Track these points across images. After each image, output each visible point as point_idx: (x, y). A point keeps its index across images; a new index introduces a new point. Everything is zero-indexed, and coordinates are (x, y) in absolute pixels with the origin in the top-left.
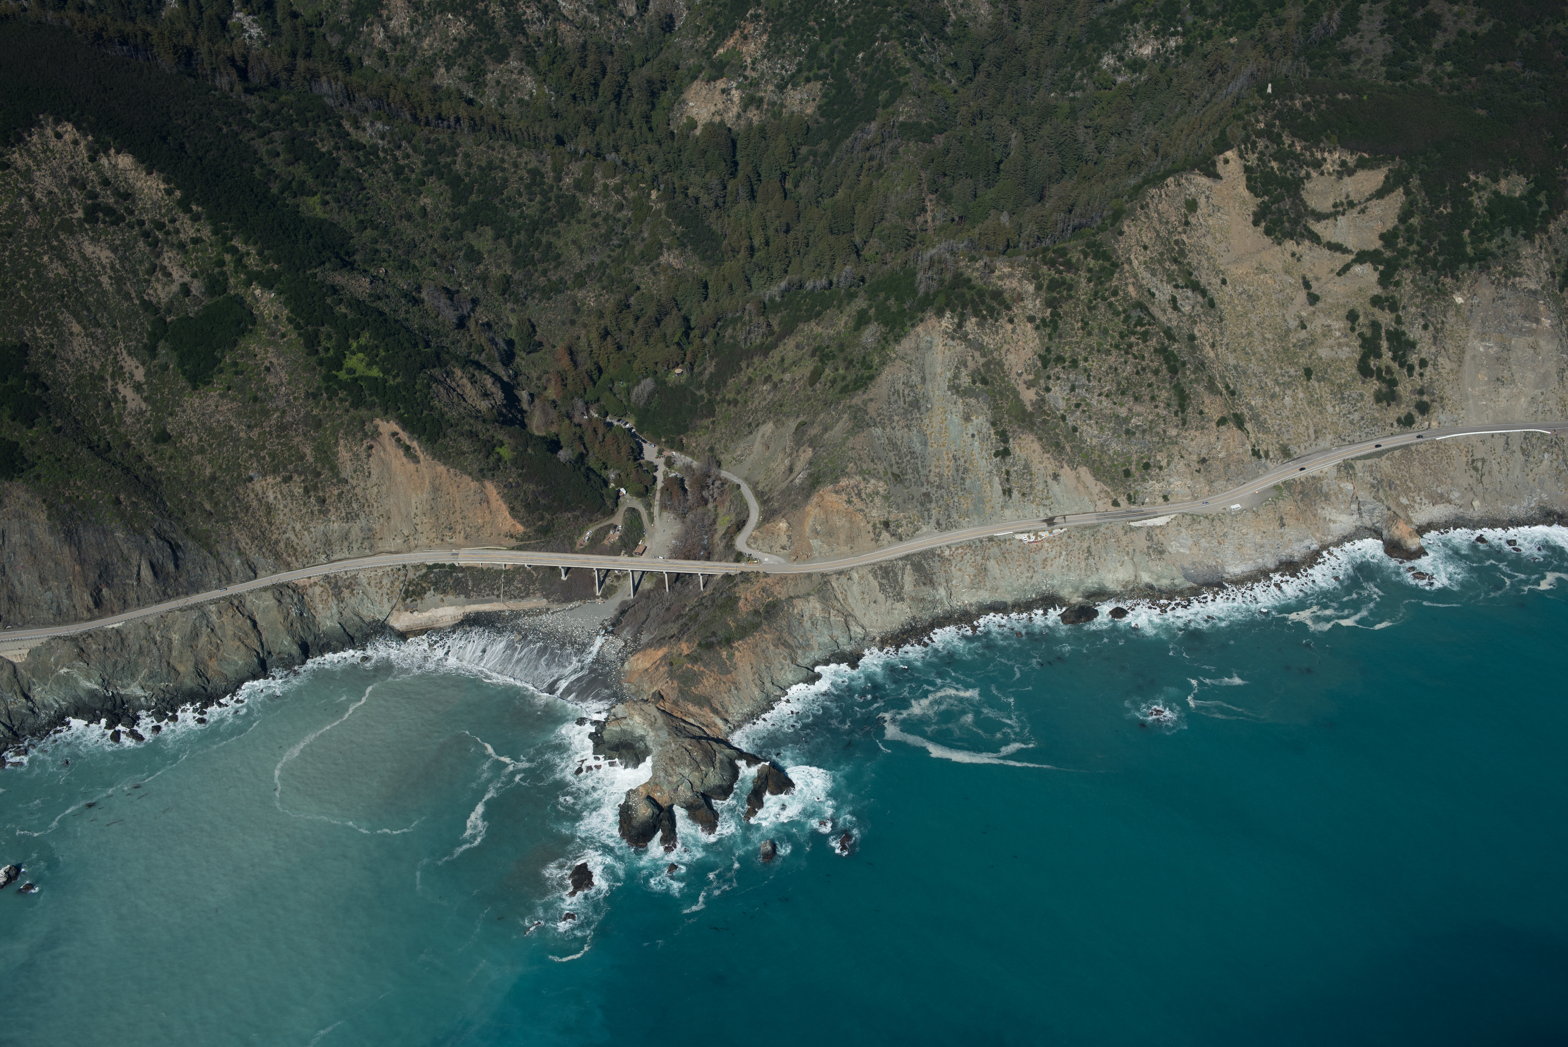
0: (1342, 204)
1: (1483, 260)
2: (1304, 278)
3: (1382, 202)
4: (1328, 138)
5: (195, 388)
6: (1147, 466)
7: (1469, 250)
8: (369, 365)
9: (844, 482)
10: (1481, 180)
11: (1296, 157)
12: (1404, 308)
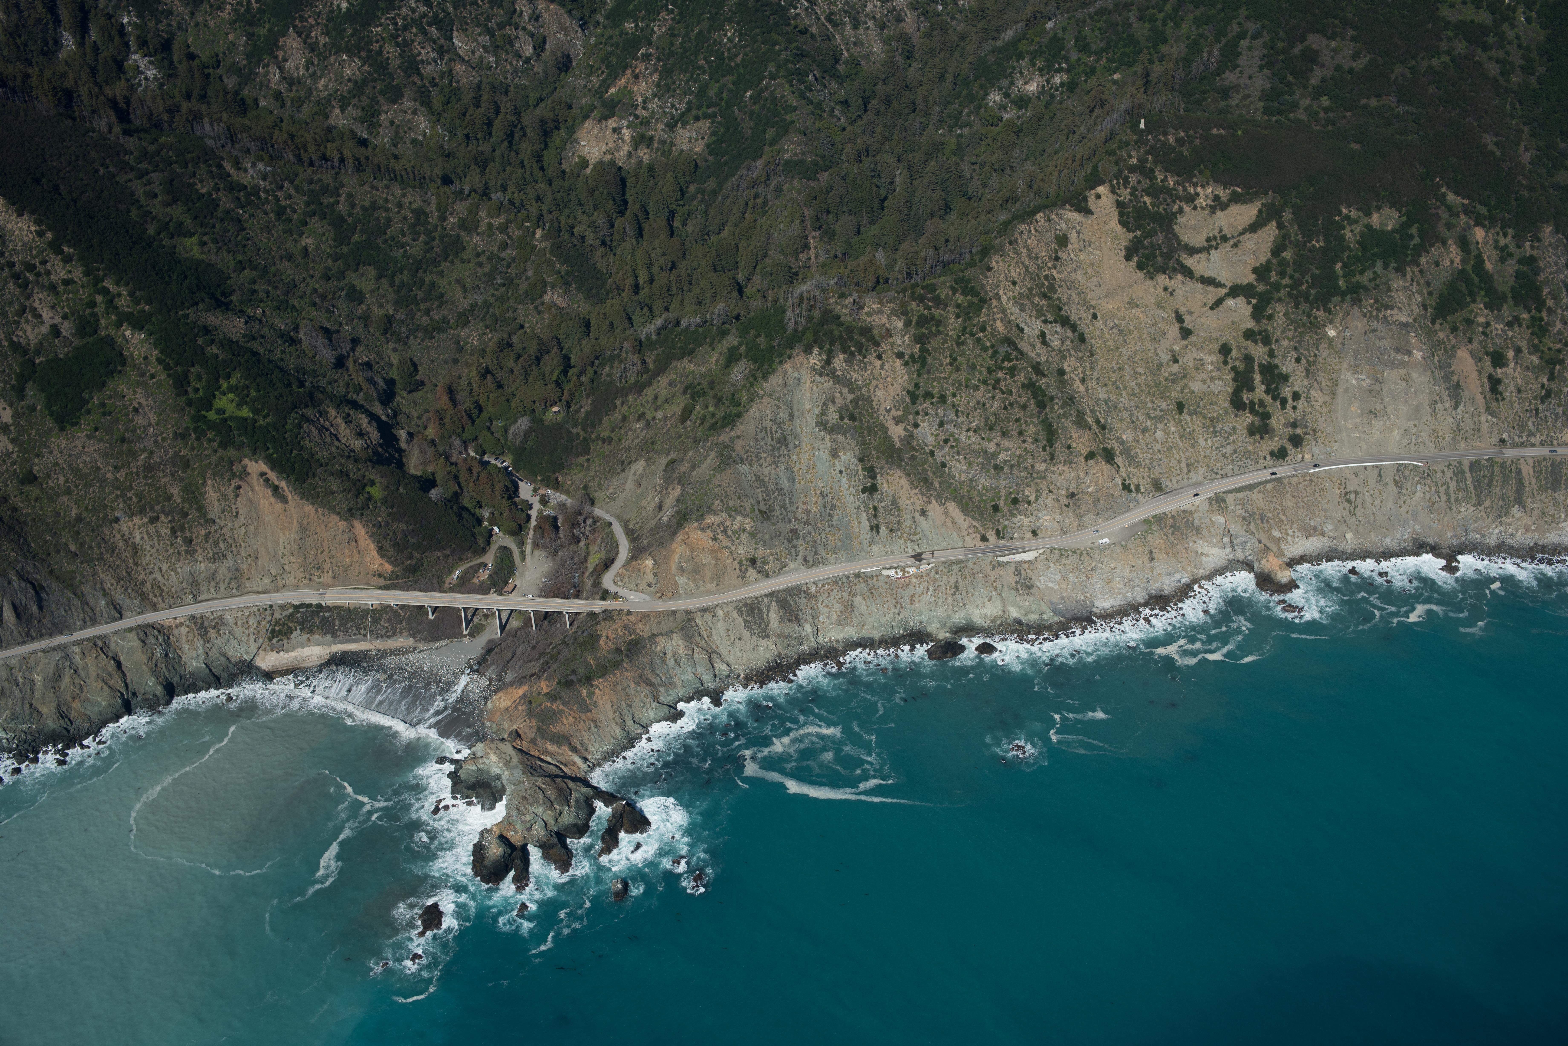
0: (1215, 238)
1: (1355, 293)
2: (1177, 312)
3: (1255, 236)
4: (1201, 172)
5: (62, 429)
6: (1015, 501)
7: (1341, 283)
8: (239, 405)
9: (709, 519)
10: (1354, 213)
11: (1169, 192)
12: (1277, 341)
